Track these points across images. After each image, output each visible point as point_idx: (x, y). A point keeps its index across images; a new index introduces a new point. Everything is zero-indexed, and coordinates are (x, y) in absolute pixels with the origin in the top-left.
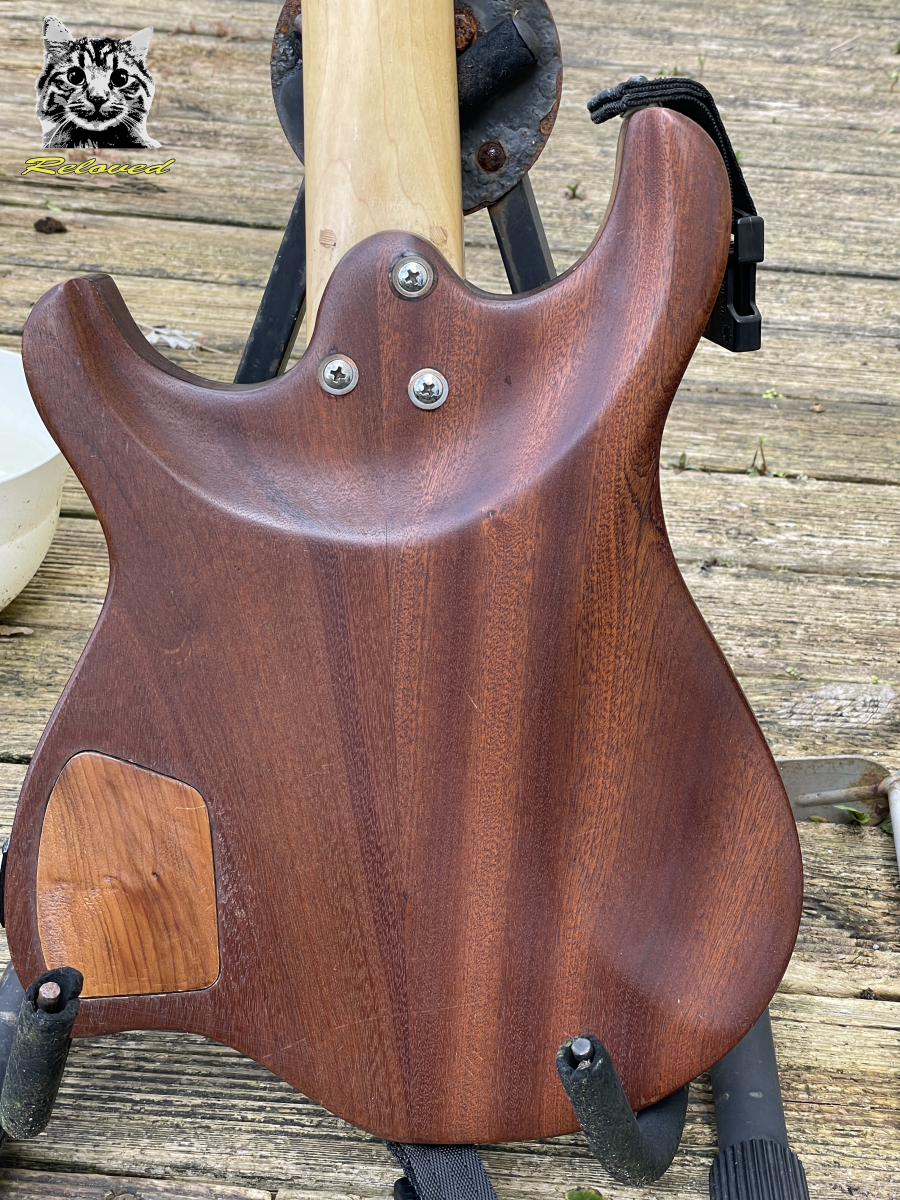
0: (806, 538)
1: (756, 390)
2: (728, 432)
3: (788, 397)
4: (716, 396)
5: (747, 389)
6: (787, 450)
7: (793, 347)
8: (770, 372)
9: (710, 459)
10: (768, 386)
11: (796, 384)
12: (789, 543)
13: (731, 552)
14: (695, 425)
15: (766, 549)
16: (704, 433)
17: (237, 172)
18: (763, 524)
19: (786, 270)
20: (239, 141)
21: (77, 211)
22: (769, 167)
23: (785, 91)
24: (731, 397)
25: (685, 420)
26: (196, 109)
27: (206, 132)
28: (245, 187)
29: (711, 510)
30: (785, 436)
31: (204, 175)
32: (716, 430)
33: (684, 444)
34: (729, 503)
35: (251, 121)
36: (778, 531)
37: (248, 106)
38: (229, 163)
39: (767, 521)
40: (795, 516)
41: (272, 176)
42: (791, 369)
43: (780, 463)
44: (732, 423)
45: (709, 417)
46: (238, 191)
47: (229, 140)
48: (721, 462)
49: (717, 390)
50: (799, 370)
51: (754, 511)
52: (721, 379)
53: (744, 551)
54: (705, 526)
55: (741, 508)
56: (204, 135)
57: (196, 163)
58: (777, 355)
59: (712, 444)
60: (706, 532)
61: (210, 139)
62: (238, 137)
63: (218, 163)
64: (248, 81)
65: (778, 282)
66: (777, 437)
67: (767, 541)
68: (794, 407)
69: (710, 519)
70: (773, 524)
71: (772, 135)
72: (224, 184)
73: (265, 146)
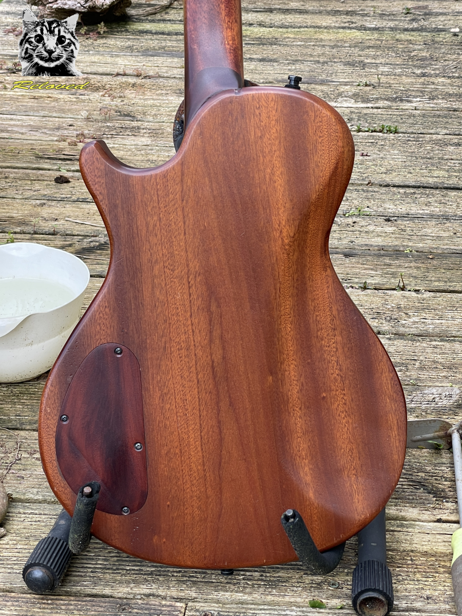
0: (422, 320)
1: (402, 249)
2: (388, 270)
3: (417, 252)
4: (382, 252)
5: (397, 248)
6: (415, 277)
7: (420, 226)
8: (409, 239)
9: (378, 284)
10: (408, 246)
11: (421, 245)
12: (415, 323)
13: (387, 328)
14: (372, 267)
15: (403, 326)
16: (376, 271)
17: (150, 148)
18: (403, 314)
19: (419, 187)
20: (150, 131)
21: (74, 171)
22: (413, 133)
23: (421, 92)
24: (389, 253)
25: (367, 265)
26: (128, 115)
27: (133, 127)
28: (153, 155)
29: (378, 308)
30: (415, 271)
31: (134, 150)
32: (382, 269)
33: (366, 276)
34: (387, 305)
35: (155, 121)
36: (409, 317)
37: (153, 113)
38: (145, 143)
39: (404, 313)
40: (418, 310)
41: (167, 149)
42: (419, 238)
43: (411, 283)
44: (390, 265)
45: (379, 263)
46: (150, 157)
47: (145, 131)
48: (383, 285)
49: (383, 249)
50: (423, 238)
51: (398, 308)
52: (385, 244)
53: (393, 327)
54: (375, 316)
55: (392, 307)
56: (133, 129)
57: (129, 144)
58: (412, 230)
59: (380, 276)
60: (376, 319)
61: (135, 131)
62: (149, 130)
63: (140, 143)
64: (153, 99)
65: (415, 193)
66: (411, 271)
67: (404, 322)
68: (419, 256)
69: (377, 313)
70: (407, 314)
71: (414, 116)
72: (143, 154)
73: (163, 133)
